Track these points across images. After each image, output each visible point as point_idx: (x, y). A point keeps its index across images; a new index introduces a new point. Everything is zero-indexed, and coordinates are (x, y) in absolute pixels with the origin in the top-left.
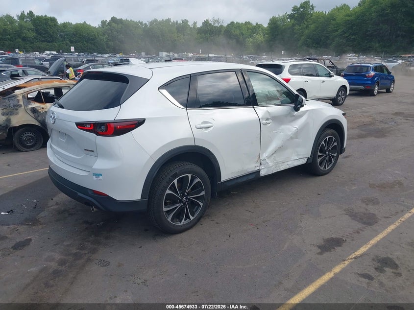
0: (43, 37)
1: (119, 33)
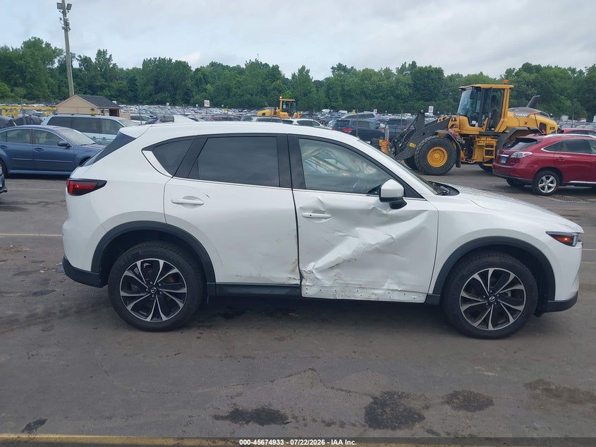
0: (421, 94)
1: (530, 87)
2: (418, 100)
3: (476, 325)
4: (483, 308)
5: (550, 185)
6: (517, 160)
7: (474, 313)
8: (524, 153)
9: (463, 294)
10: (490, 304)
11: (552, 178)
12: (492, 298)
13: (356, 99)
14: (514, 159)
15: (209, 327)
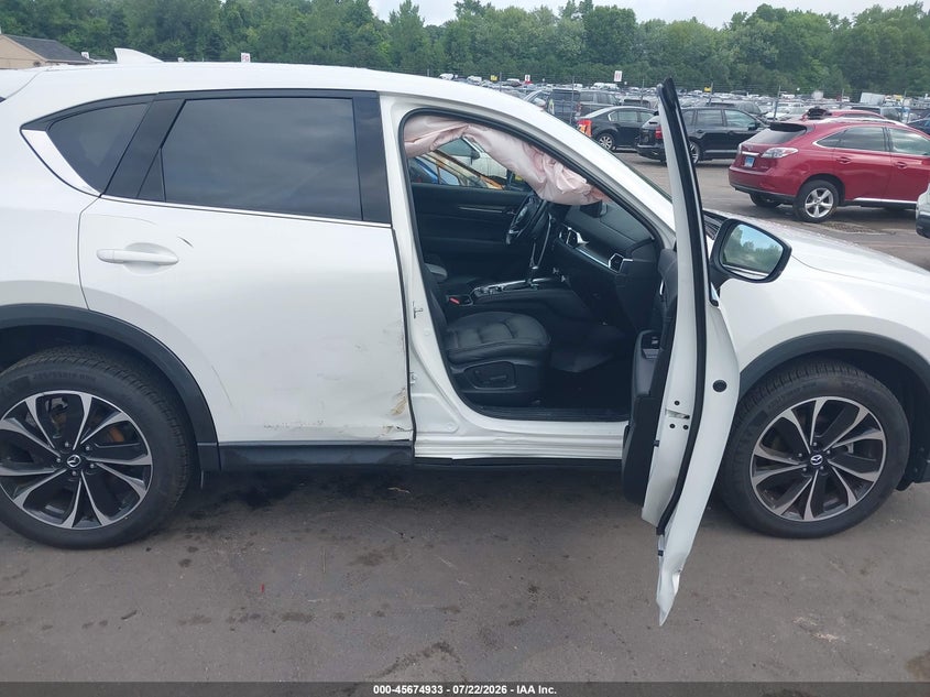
2: (594, 61)
3: (778, 511)
4: (795, 479)
5: (823, 204)
6: (772, 162)
7: (777, 488)
8: (784, 149)
9: (759, 451)
10: (811, 470)
11: (827, 193)
12: (816, 459)
13: (496, 58)
14: (766, 159)
15: (212, 531)
